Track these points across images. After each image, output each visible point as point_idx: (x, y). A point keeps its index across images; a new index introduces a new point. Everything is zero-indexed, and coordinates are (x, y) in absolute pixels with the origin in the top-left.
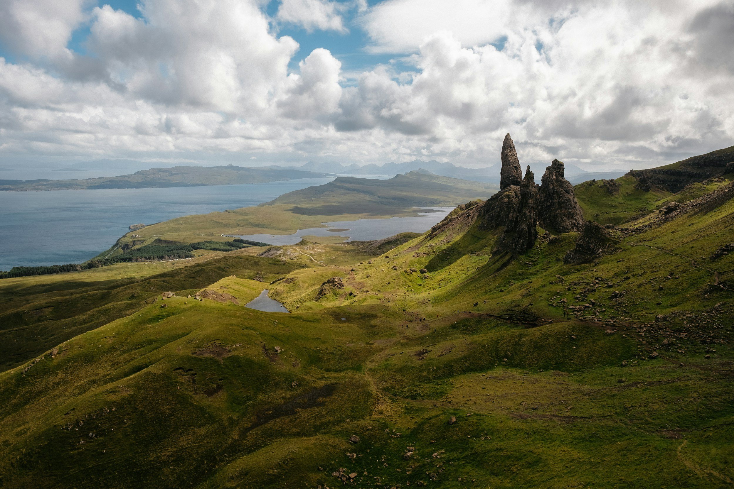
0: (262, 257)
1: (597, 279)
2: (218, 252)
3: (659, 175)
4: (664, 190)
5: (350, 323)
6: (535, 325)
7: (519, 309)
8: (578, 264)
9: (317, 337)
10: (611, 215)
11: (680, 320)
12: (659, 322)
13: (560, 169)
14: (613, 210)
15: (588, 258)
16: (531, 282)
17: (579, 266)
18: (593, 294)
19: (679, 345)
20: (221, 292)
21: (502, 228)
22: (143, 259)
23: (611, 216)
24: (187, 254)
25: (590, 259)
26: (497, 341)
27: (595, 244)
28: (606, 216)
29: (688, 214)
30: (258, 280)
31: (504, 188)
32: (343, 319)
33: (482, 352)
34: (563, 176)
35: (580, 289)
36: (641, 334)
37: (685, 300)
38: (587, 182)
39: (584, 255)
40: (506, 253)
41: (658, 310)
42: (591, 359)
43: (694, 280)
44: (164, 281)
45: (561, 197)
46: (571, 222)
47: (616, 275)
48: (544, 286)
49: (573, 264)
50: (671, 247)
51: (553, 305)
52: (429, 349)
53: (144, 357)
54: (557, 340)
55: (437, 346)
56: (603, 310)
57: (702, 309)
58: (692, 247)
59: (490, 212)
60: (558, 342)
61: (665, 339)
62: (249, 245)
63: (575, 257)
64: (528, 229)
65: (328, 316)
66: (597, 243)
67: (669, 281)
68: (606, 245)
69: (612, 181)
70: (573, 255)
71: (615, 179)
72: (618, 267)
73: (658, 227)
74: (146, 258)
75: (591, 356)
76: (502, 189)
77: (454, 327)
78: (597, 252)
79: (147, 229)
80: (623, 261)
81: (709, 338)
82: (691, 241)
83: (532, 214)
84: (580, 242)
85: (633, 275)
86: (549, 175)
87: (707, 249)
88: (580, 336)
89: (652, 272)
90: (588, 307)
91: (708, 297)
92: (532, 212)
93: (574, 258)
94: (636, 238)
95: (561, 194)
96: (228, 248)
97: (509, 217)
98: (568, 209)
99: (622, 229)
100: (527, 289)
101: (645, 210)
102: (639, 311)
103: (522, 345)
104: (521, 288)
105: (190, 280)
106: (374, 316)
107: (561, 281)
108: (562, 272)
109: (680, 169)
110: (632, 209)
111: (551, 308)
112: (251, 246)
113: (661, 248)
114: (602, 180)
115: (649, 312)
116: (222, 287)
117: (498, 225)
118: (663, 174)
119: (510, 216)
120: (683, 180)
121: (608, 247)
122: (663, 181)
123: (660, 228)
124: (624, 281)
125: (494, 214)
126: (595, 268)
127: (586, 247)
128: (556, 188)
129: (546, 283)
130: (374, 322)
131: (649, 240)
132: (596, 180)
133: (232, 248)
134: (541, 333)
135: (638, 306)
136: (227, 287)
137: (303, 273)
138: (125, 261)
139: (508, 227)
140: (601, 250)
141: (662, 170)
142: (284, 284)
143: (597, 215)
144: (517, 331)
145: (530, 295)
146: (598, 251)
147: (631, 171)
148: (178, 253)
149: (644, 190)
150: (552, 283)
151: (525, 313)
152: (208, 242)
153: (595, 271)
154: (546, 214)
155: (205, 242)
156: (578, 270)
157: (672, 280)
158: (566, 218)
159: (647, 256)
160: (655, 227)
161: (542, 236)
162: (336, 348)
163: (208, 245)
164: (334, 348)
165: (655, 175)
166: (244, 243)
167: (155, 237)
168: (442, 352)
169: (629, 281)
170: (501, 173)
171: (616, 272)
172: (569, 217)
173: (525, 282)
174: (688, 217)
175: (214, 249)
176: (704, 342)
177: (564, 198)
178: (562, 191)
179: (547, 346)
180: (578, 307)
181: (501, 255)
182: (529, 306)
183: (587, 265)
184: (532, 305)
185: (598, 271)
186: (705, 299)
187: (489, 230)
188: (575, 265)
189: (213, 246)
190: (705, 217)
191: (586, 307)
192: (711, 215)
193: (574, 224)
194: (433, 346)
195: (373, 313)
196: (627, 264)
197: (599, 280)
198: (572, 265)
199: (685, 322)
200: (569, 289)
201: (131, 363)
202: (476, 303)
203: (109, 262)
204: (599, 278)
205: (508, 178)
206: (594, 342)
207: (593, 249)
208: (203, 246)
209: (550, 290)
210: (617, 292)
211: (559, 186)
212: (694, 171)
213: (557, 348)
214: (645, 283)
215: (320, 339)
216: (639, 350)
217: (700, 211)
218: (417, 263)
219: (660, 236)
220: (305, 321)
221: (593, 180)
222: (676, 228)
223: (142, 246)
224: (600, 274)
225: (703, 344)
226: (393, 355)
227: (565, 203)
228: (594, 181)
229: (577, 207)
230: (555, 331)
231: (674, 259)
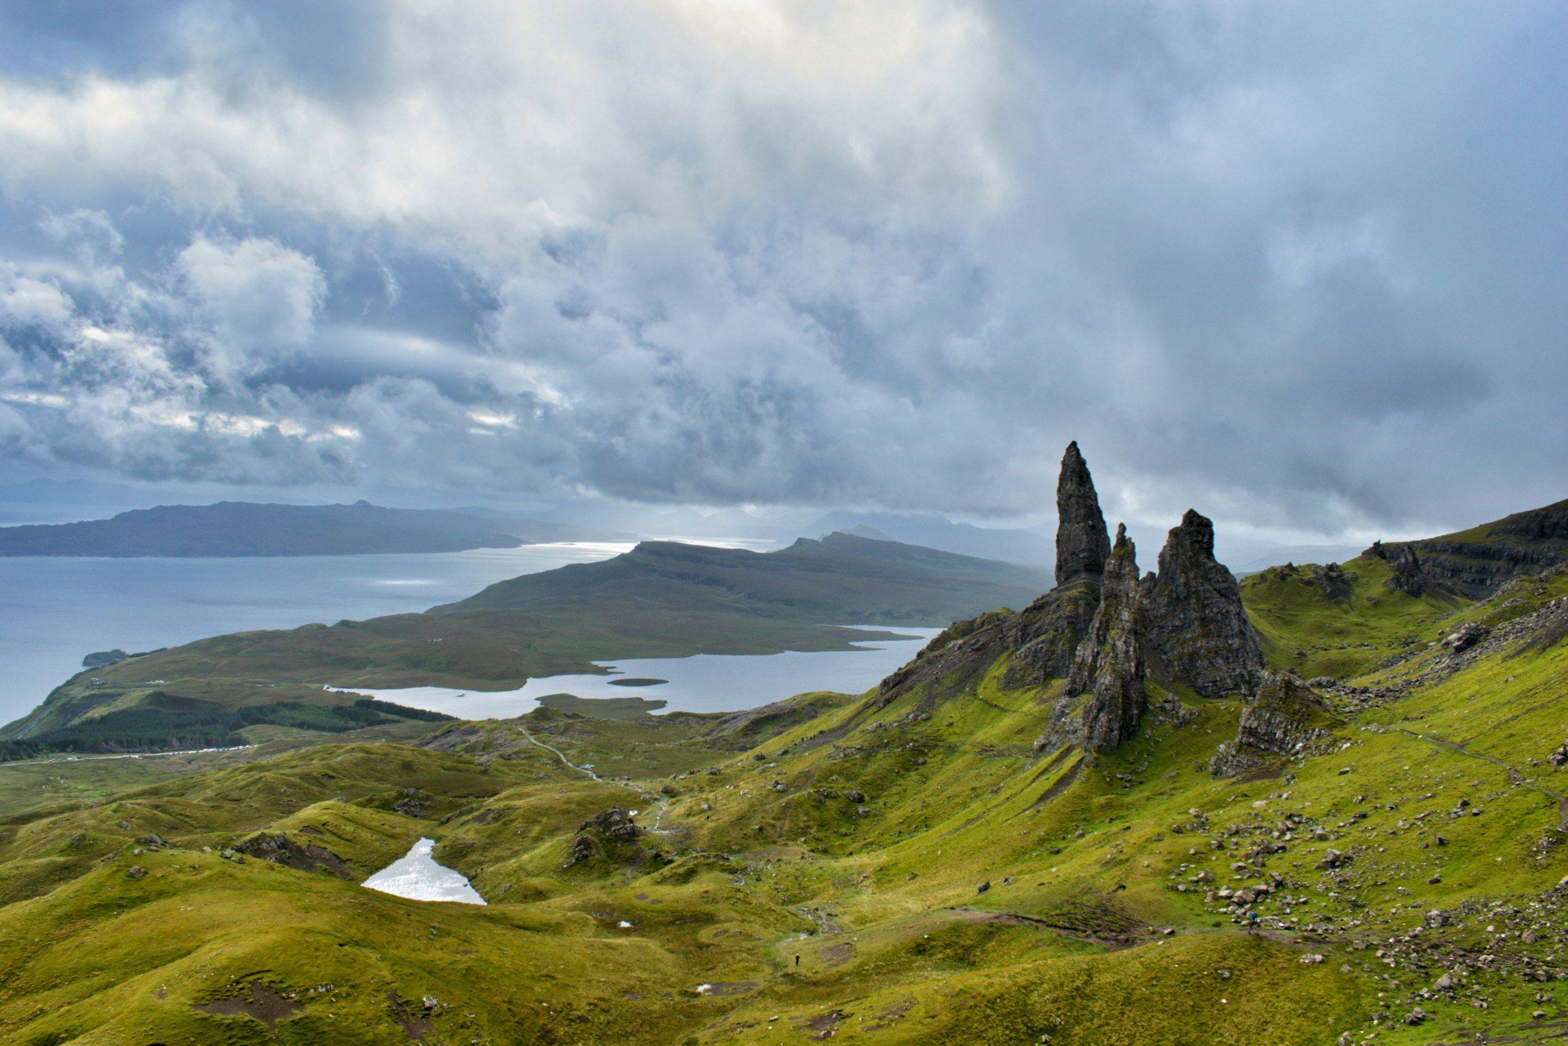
0: (425, 752)
1: (1290, 817)
2: (313, 733)
3: (1444, 556)
4: (1456, 594)
5: (643, 936)
6: (1128, 943)
7: (1090, 900)
8: (1246, 780)
9: (545, 971)
10: (1334, 654)
11: (1480, 922)
12: (1431, 928)
13: (1203, 536)
14: (1337, 641)
15: (1272, 764)
16: (1129, 828)
17: (1249, 784)
18: (1280, 858)
19: (1476, 987)
20: (302, 841)
21: (1060, 684)
22: (112, 743)
23: (1333, 657)
24: (230, 735)
25: (1275, 767)
26: (1027, 988)
27: (1286, 727)
28: (1322, 656)
29: (1504, 654)
30: (406, 812)
31: (1066, 580)
32: (624, 924)
33: (988, 1017)
34: (1210, 554)
35: (1248, 846)
36: (1386, 960)
37: (1491, 869)
38: (1273, 570)
39: (1262, 756)
40: (1069, 750)
41: (1432, 898)
42: (1265, 1030)
43: (1515, 819)
44: (157, 807)
45: (1207, 605)
46: (1234, 670)
47: (1336, 809)
48: (1159, 838)
49: (1234, 779)
50: (1464, 735)
51: (1177, 890)
52: (847, 1009)
53: (68, 1011)
54: (1182, 982)
55: (867, 1002)
56: (1301, 900)
57: (1530, 891)
58: (1511, 736)
59: (1031, 640)
60: (1186, 988)
61: (1444, 972)
62: (396, 717)
63: (1239, 761)
64: (1122, 686)
65: (583, 914)
66: (1291, 724)
67: (1461, 821)
68: (1314, 730)
69: (1332, 568)
70: (1233, 756)
71: (1340, 563)
72: (1344, 787)
73: (1436, 685)
74: (120, 743)
75: (1266, 1023)
76: (1060, 584)
77: (920, 949)
78: (1290, 750)
79: (130, 664)
80: (1354, 771)
81: (1544, 968)
82: (1507, 722)
83: (1131, 649)
84: (1249, 722)
85: (1376, 808)
86: (1177, 549)
87: (1543, 741)
88: (1241, 971)
89: (1419, 801)
90: (1266, 892)
91: (1543, 861)
92: (1130, 642)
93: (1235, 763)
94: (1386, 712)
95: (1206, 598)
96: (339, 722)
97: (1074, 656)
98: (1227, 637)
99: (1354, 691)
100: (1117, 845)
101: (1413, 643)
102: (1386, 902)
103: (1091, 997)
104: (1100, 843)
105: (228, 806)
106: (709, 919)
107: (1202, 824)
108: (1206, 800)
109: (1488, 543)
110: (1383, 640)
111: (1172, 895)
112: (402, 719)
113: (1439, 740)
114: (1309, 566)
115: (1411, 901)
116: (309, 828)
117: (1050, 675)
118: (1453, 553)
119: (1077, 653)
120: (1498, 570)
121: (1318, 736)
122: (1453, 571)
123: (1440, 687)
124: (1354, 823)
125: (1042, 648)
126: (1286, 789)
127: (1265, 734)
128: (1193, 583)
129: (1164, 829)
130: (706, 934)
131: (1416, 718)
132: (1295, 565)
133: (352, 724)
134: (1141, 963)
135: (1386, 887)
136: (322, 829)
137: (529, 795)
138: (64, 750)
139: (1073, 682)
140: (1301, 744)
141: (1449, 543)
142: (476, 825)
143: (1301, 654)
144: (1081, 959)
145: (1121, 862)
146: (1294, 746)
147: (1377, 544)
148: (207, 734)
149: (1408, 592)
150: (1179, 831)
151: (1105, 911)
152: (286, 705)
153: (1287, 799)
154: (1173, 648)
155: (279, 704)
156: (1246, 796)
157: (1464, 818)
158: (1220, 661)
159: (1409, 757)
160: (1430, 684)
161: (1158, 705)
162: (596, 1005)
163: (287, 713)
164: (590, 1004)
165: (1434, 555)
166: (383, 711)
167: (148, 686)
168: (880, 1019)
169: (1366, 823)
170: (1058, 541)
171: (1335, 801)
172: (1228, 658)
173: (1116, 827)
174: (1504, 660)
175: (301, 725)
176: (1533, 978)
177: (1215, 610)
178: (1208, 590)
179: (1157, 998)
180: (1239, 893)
181: (1056, 754)
182: (1116, 891)
183: (1267, 782)
184: (1123, 887)
185: (1292, 799)
186: (1536, 868)
187: (1029, 690)
188: (1238, 782)
189: (300, 716)
190: (1541, 661)
191: (1259, 893)
192: (1553, 655)
193: (1242, 676)
194: (857, 1002)
195: (709, 908)
196: (1364, 781)
197: (1294, 822)
198: (1233, 783)
199: (1490, 928)
200: (1220, 847)
201: (32, 1025)
202: (984, 884)
203: (24, 750)
204: (1295, 816)
205: (1074, 553)
206: (1273, 985)
207: (1283, 741)
208: (272, 717)
209: (1171, 849)
210: (1337, 852)
211: (1202, 577)
212: (1521, 549)
213: (1182, 1005)
214: (1405, 830)
215: (553, 978)
216: (1382, 1003)
217: (1530, 646)
218: (840, 774)
219: (1440, 708)
220: (520, 927)
221: (1286, 563)
222: (1477, 688)
223: (113, 710)
224: (1296, 806)
225: (1529, 981)
226: (750, 1026)
227: (1217, 621)
228: (1290, 566)
229: (1248, 633)
230: (1176, 958)
231: (1469, 767)
